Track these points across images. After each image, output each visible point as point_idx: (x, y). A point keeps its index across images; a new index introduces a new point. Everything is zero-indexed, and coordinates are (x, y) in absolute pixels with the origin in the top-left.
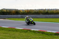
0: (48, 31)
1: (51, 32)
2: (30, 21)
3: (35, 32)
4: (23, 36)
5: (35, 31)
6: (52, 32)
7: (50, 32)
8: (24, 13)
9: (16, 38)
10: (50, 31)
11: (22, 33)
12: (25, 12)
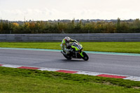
0: (79, 73)
1: (86, 74)
2: (74, 49)
3: (50, 75)
4: (20, 85)
5: (49, 73)
6: (89, 74)
7: (83, 75)
8: (22, 29)
9: (3, 89)
10: (84, 73)
11: (17, 78)
12: (26, 26)
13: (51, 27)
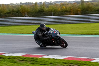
13: (13, 11)
